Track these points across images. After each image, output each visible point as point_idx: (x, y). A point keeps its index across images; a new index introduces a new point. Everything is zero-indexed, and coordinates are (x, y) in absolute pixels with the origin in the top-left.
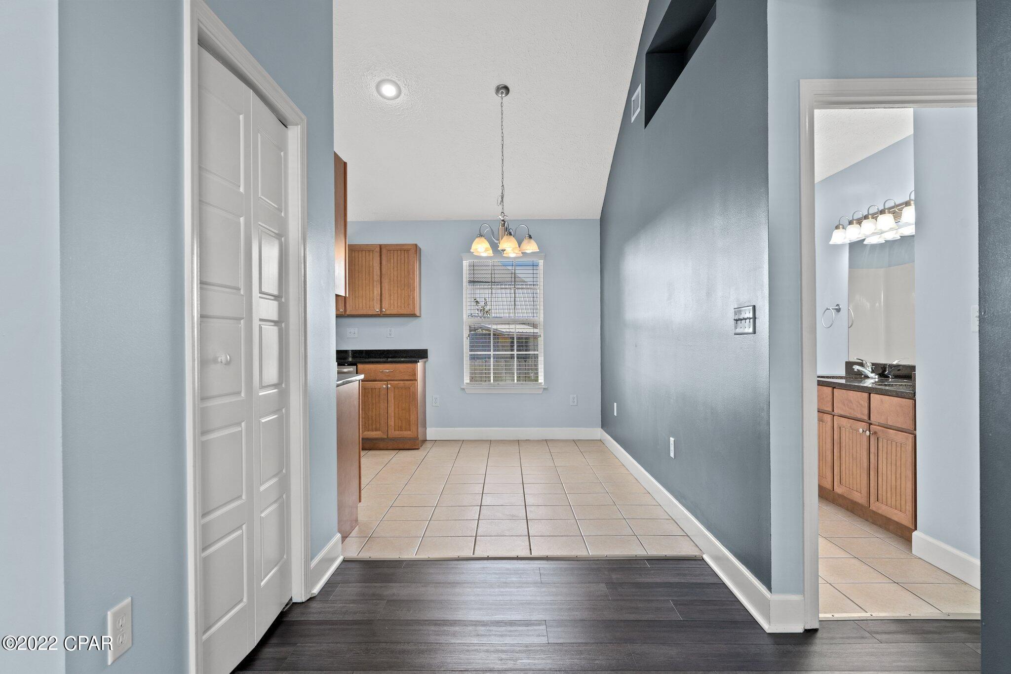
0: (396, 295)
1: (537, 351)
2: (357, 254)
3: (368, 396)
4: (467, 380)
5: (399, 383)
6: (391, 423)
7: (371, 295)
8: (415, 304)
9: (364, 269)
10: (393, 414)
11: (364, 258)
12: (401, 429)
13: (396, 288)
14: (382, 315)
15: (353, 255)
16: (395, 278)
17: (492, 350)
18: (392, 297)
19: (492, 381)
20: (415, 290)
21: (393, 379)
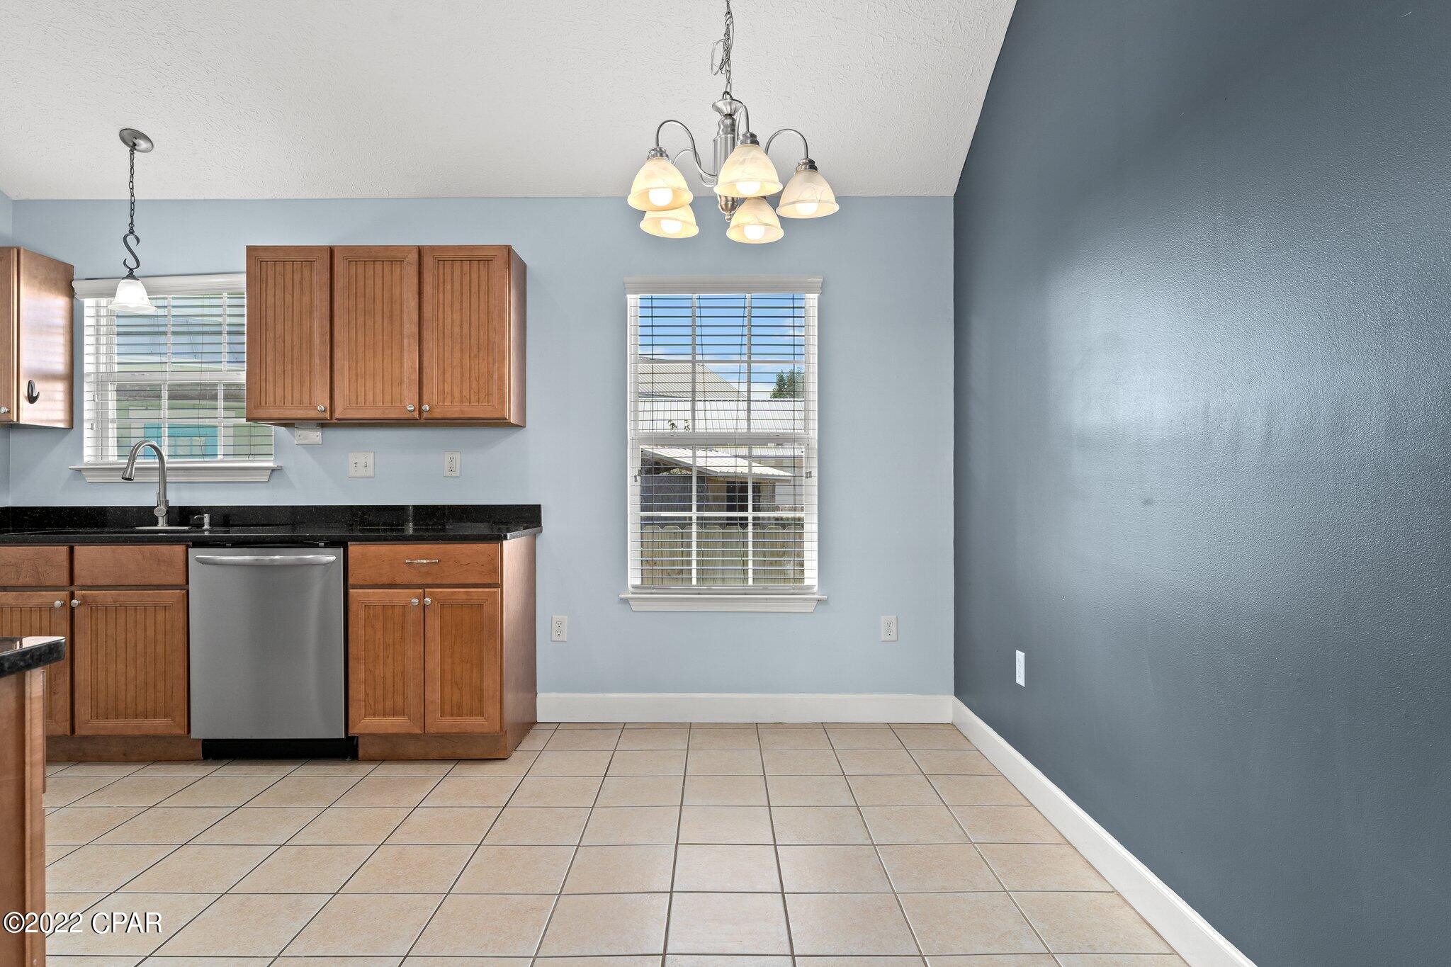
0: (457, 372)
1: (802, 510)
2: (360, 270)
3: (373, 627)
4: (634, 578)
5: (453, 593)
6: (434, 695)
7: (397, 371)
8: (504, 394)
9: (378, 307)
10: (438, 670)
11: (378, 281)
12: (458, 711)
13: (457, 354)
14: (423, 421)
15: (353, 271)
16: (457, 330)
17: (694, 508)
18: (448, 375)
19: (694, 582)
20: (504, 359)
21: (438, 582)
